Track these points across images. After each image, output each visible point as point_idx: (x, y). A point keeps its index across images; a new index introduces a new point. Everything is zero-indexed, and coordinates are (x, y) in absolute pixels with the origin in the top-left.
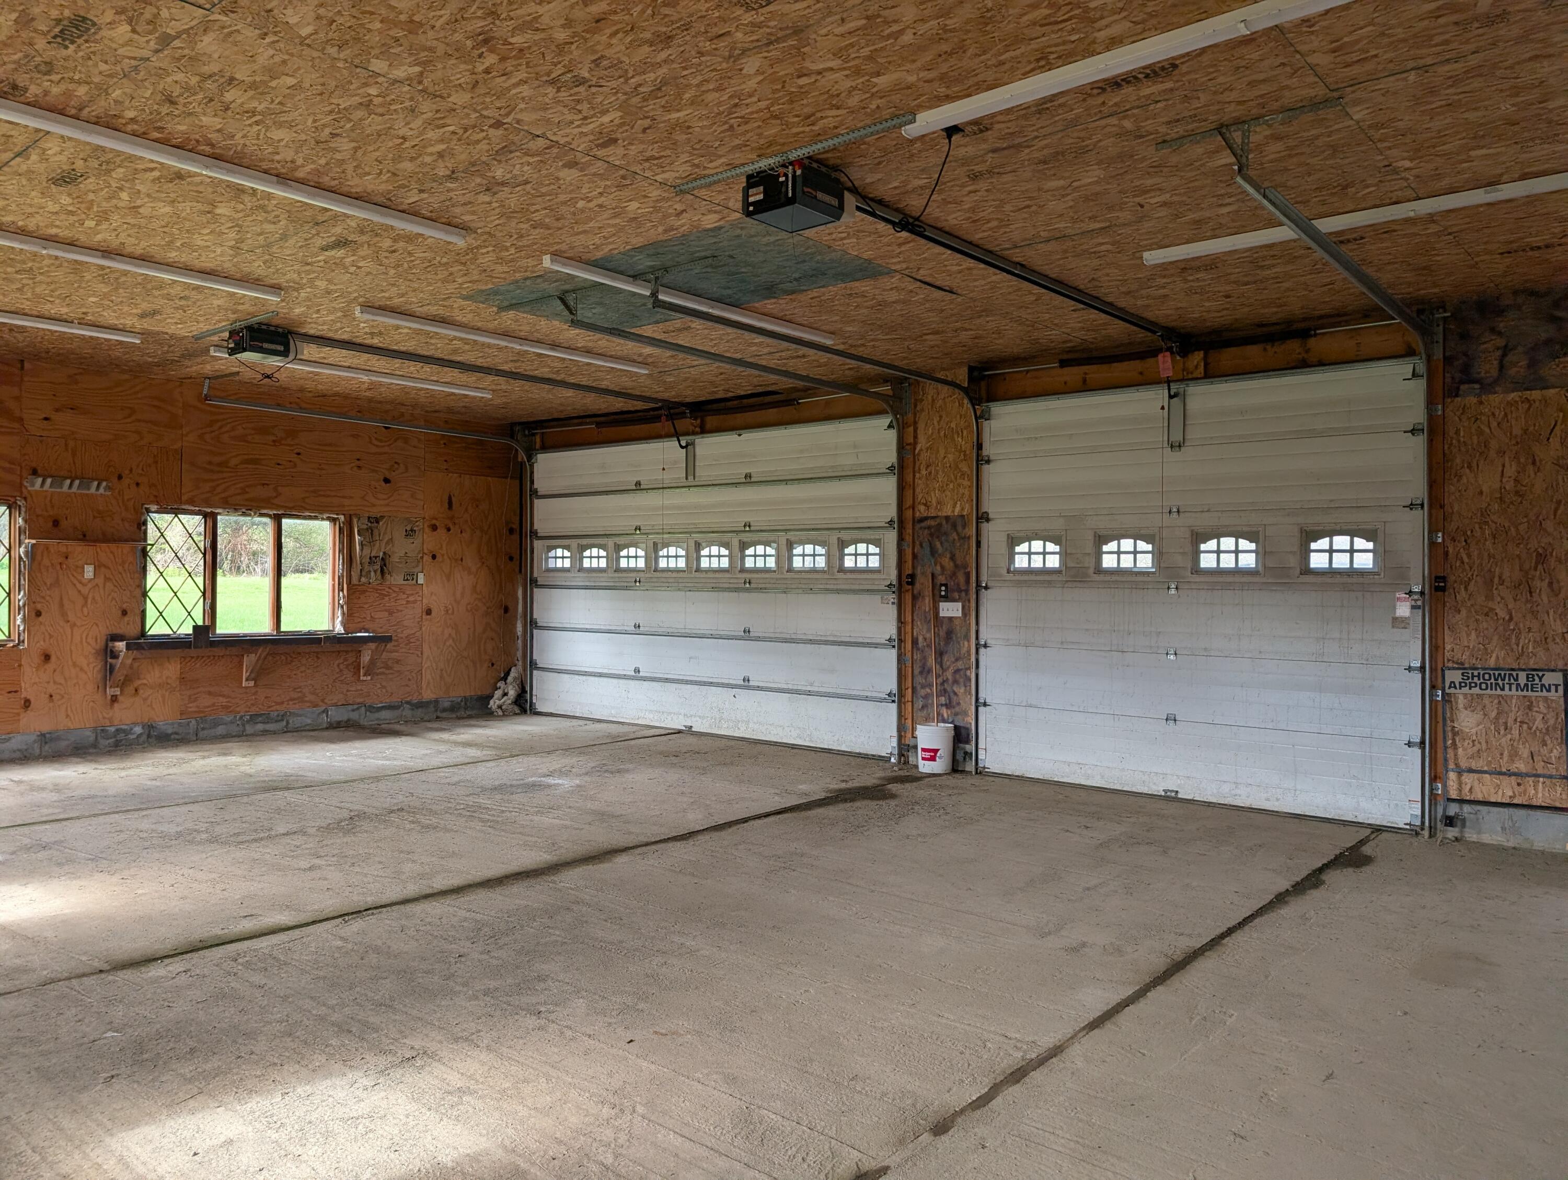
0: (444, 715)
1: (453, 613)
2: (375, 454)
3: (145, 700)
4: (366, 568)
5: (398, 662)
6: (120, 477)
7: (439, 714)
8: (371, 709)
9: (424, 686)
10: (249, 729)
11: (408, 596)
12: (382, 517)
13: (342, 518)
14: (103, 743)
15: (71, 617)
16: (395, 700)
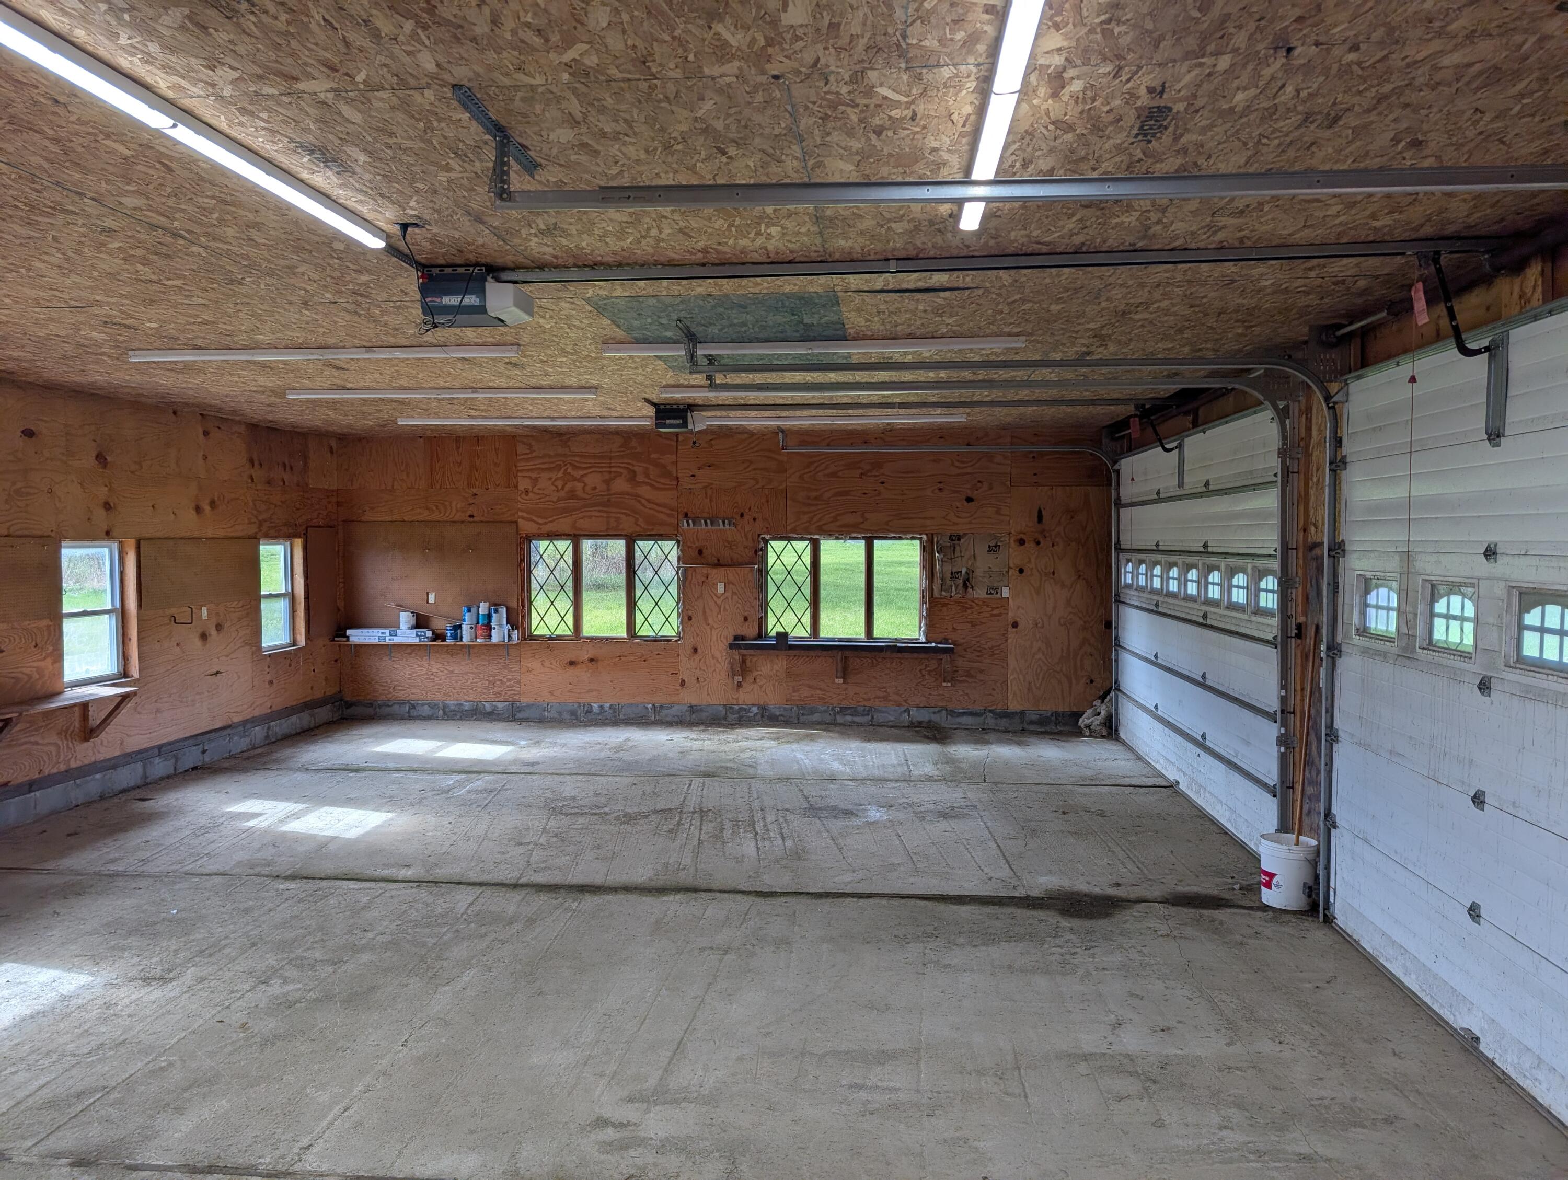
0: (1032, 727)
1: (1043, 627)
2: (958, 475)
3: (761, 687)
4: (948, 582)
5: (981, 671)
6: (742, 515)
7: (1026, 726)
8: (951, 713)
9: (1010, 697)
10: (840, 719)
11: (993, 609)
12: (965, 534)
13: (924, 537)
14: (731, 717)
15: (710, 621)
16: (978, 707)
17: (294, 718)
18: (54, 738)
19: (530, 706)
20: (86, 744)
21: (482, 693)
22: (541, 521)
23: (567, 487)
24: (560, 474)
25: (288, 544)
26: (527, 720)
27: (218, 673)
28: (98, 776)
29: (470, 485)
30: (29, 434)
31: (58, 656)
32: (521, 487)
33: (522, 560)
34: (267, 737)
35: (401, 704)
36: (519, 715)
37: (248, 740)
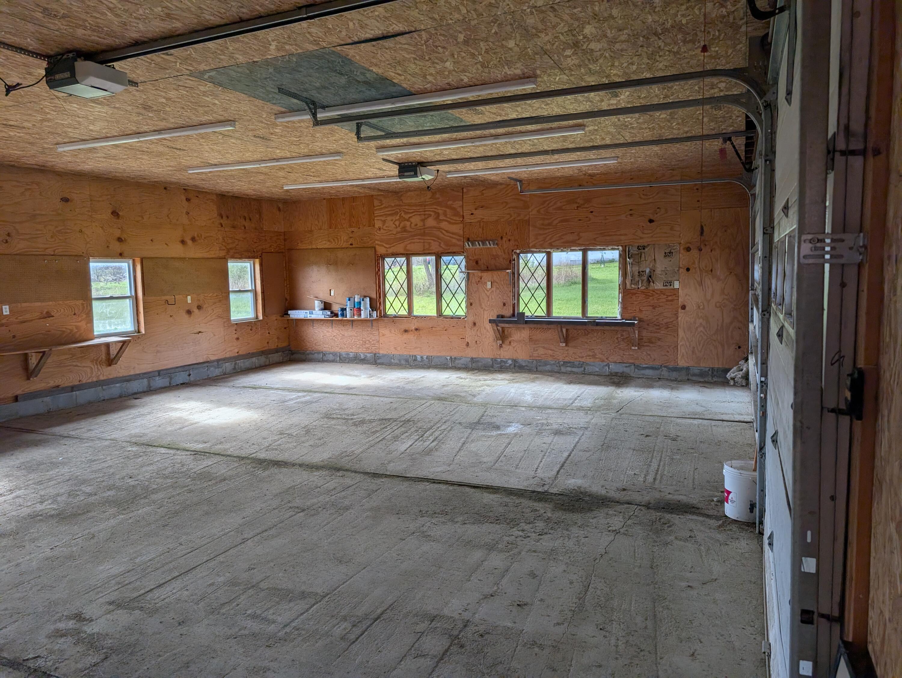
0: (694, 378)
1: (703, 309)
2: (644, 204)
3: (514, 347)
4: (637, 279)
5: (659, 339)
6: (502, 238)
7: (690, 377)
8: (638, 367)
9: (679, 357)
10: (563, 369)
11: (668, 296)
12: (648, 245)
13: (620, 248)
14: (496, 366)
15: (483, 306)
16: (657, 363)
17: (254, 359)
18: (89, 364)
19: (384, 356)
20: (109, 368)
21: (359, 348)
22: (387, 246)
23: (402, 225)
24: (398, 217)
25: (252, 262)
26: (382, 364)
27: (200, 332)
28: (118, 385)
29: (351, 226)
30: (65, 200)
31: (90, 320)
32: (377, 226)
33: (379, 270)
34: (235, 369)
35: (319, 353)
36: (378, 361)
37: (220, 370)
